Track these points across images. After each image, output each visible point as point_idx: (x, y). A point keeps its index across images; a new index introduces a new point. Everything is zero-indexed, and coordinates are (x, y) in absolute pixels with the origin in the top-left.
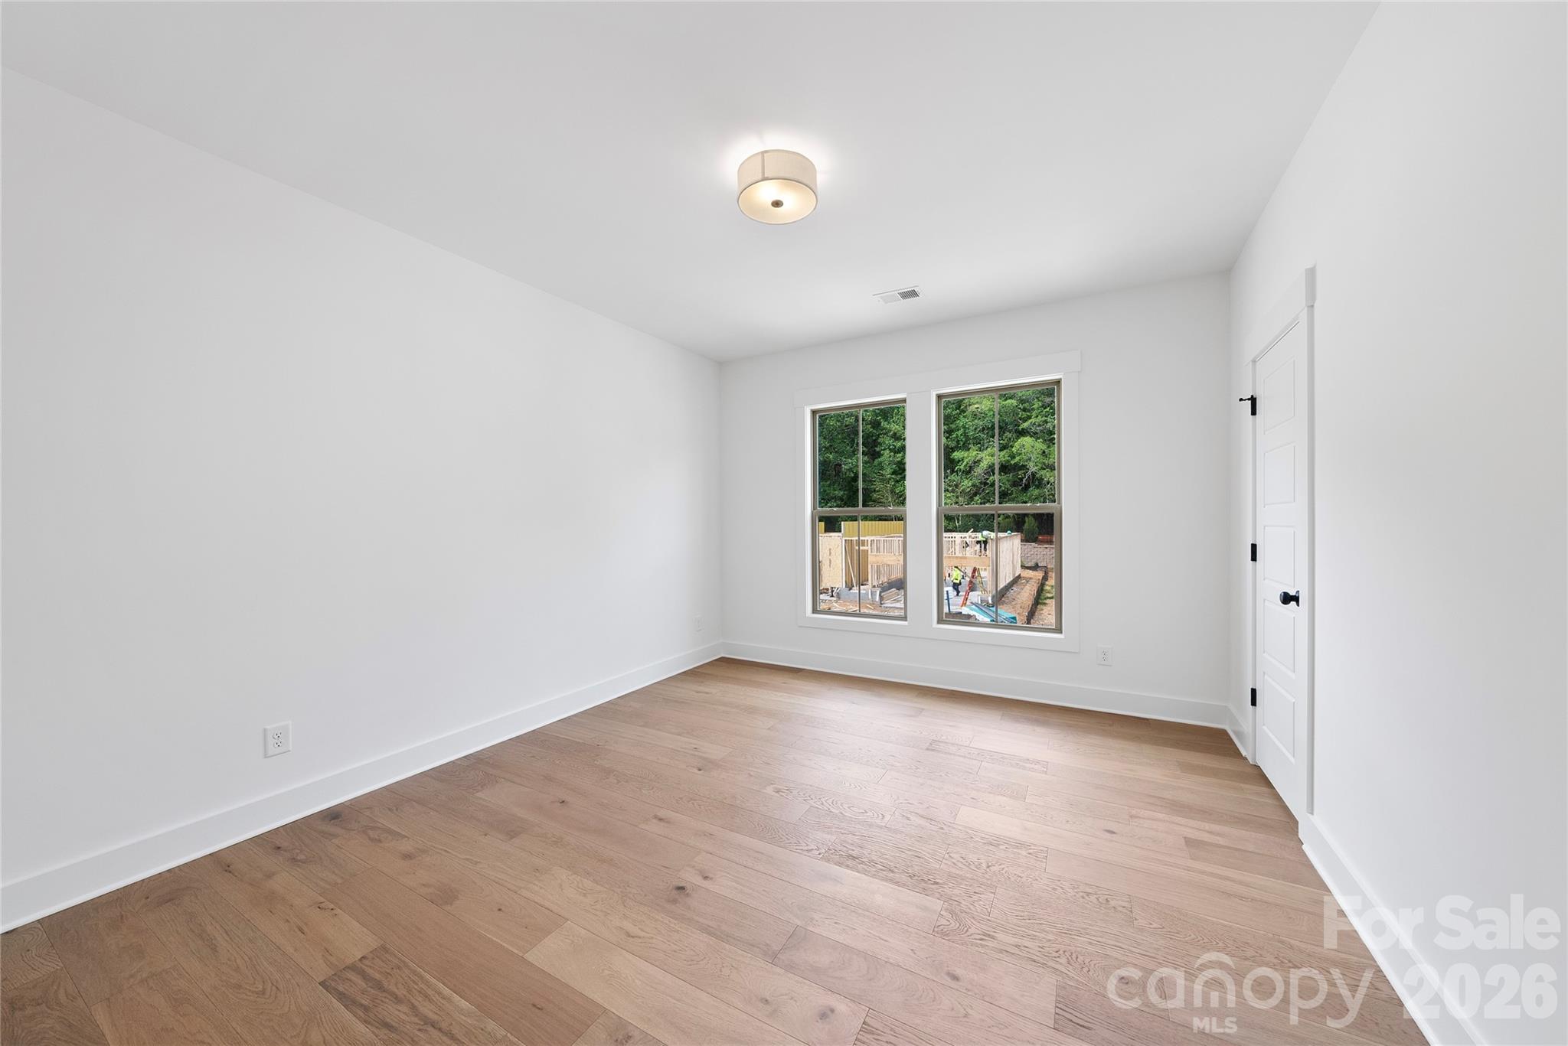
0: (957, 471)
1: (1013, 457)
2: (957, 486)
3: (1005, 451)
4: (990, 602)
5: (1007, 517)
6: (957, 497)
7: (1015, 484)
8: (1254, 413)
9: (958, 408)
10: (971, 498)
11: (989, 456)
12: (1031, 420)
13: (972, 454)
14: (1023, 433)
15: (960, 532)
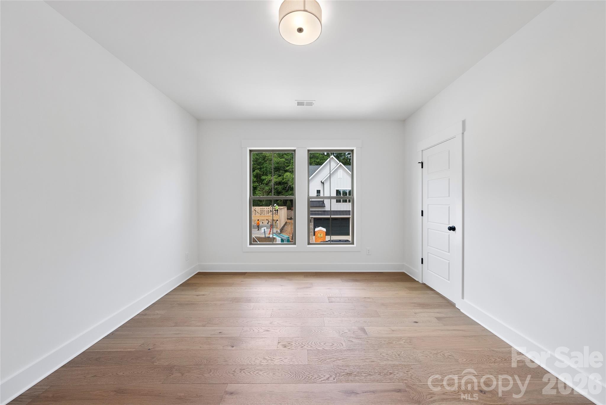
0: (263, 183)
1: (283, 179)
2: (263, 189)
3: (280, 177)
4: (279, 232)
5: (281, 201)
6: (263, 193)
7: (283, 189)
8: (422, 167)
9: (264, 160)
10: (268, 193)
11: (274, 179)
12: (290, 167)
13: (269, 177)
14: (286, 171)
15: (265, 206)
